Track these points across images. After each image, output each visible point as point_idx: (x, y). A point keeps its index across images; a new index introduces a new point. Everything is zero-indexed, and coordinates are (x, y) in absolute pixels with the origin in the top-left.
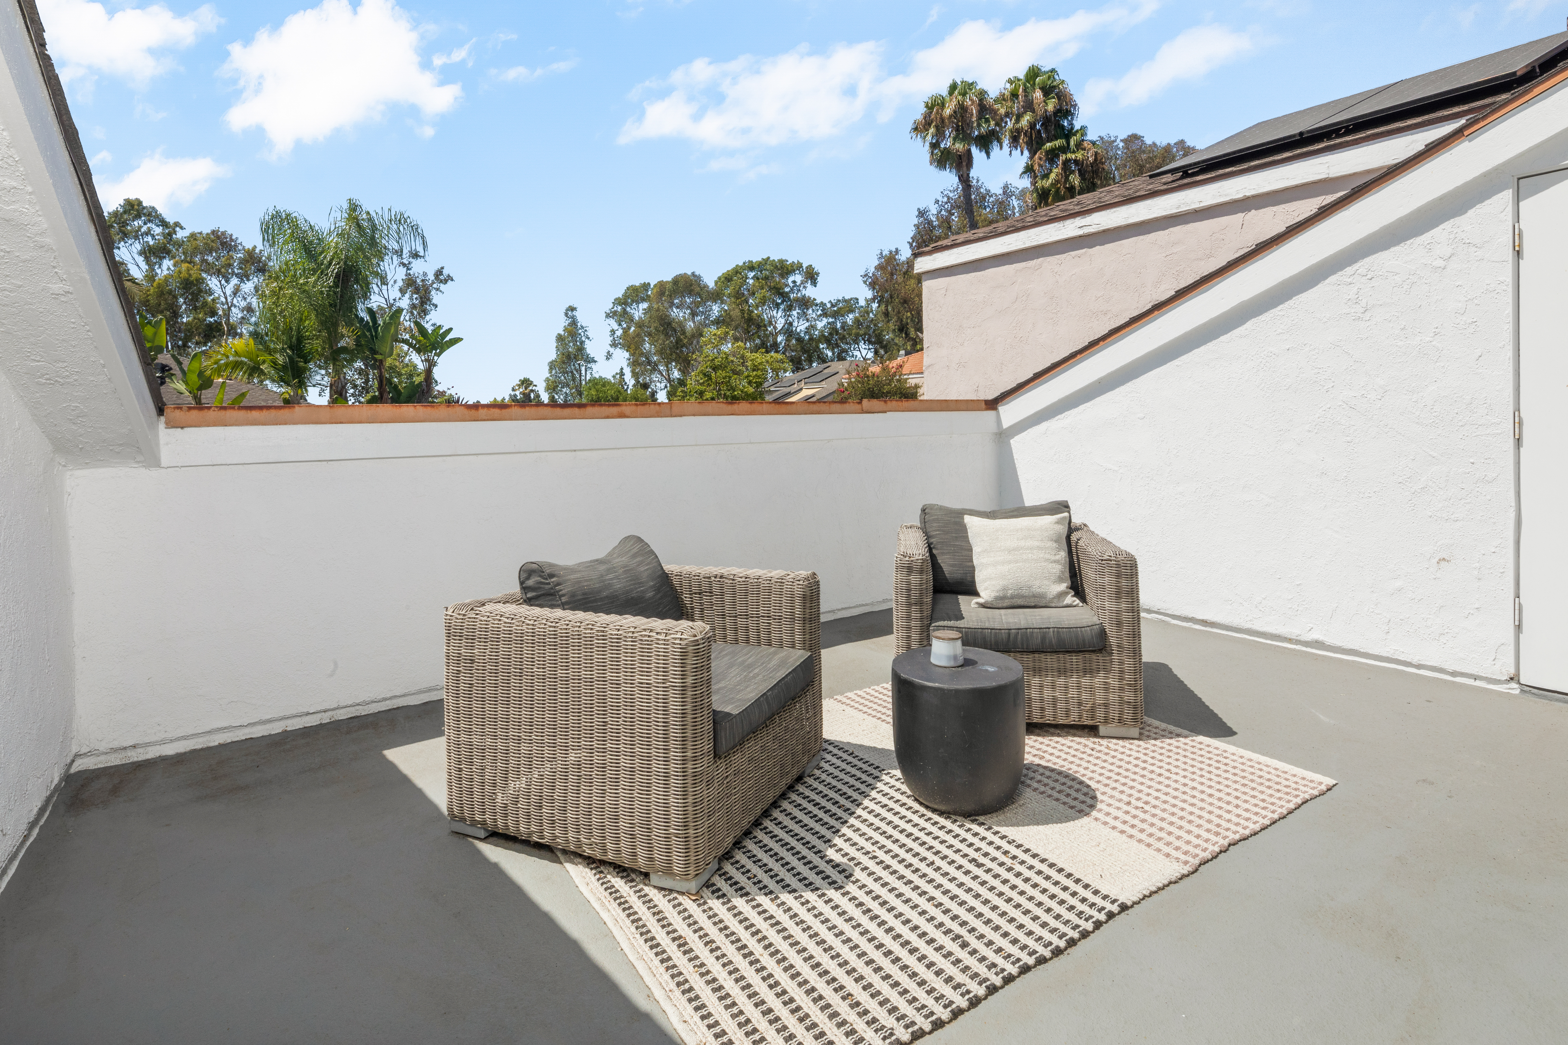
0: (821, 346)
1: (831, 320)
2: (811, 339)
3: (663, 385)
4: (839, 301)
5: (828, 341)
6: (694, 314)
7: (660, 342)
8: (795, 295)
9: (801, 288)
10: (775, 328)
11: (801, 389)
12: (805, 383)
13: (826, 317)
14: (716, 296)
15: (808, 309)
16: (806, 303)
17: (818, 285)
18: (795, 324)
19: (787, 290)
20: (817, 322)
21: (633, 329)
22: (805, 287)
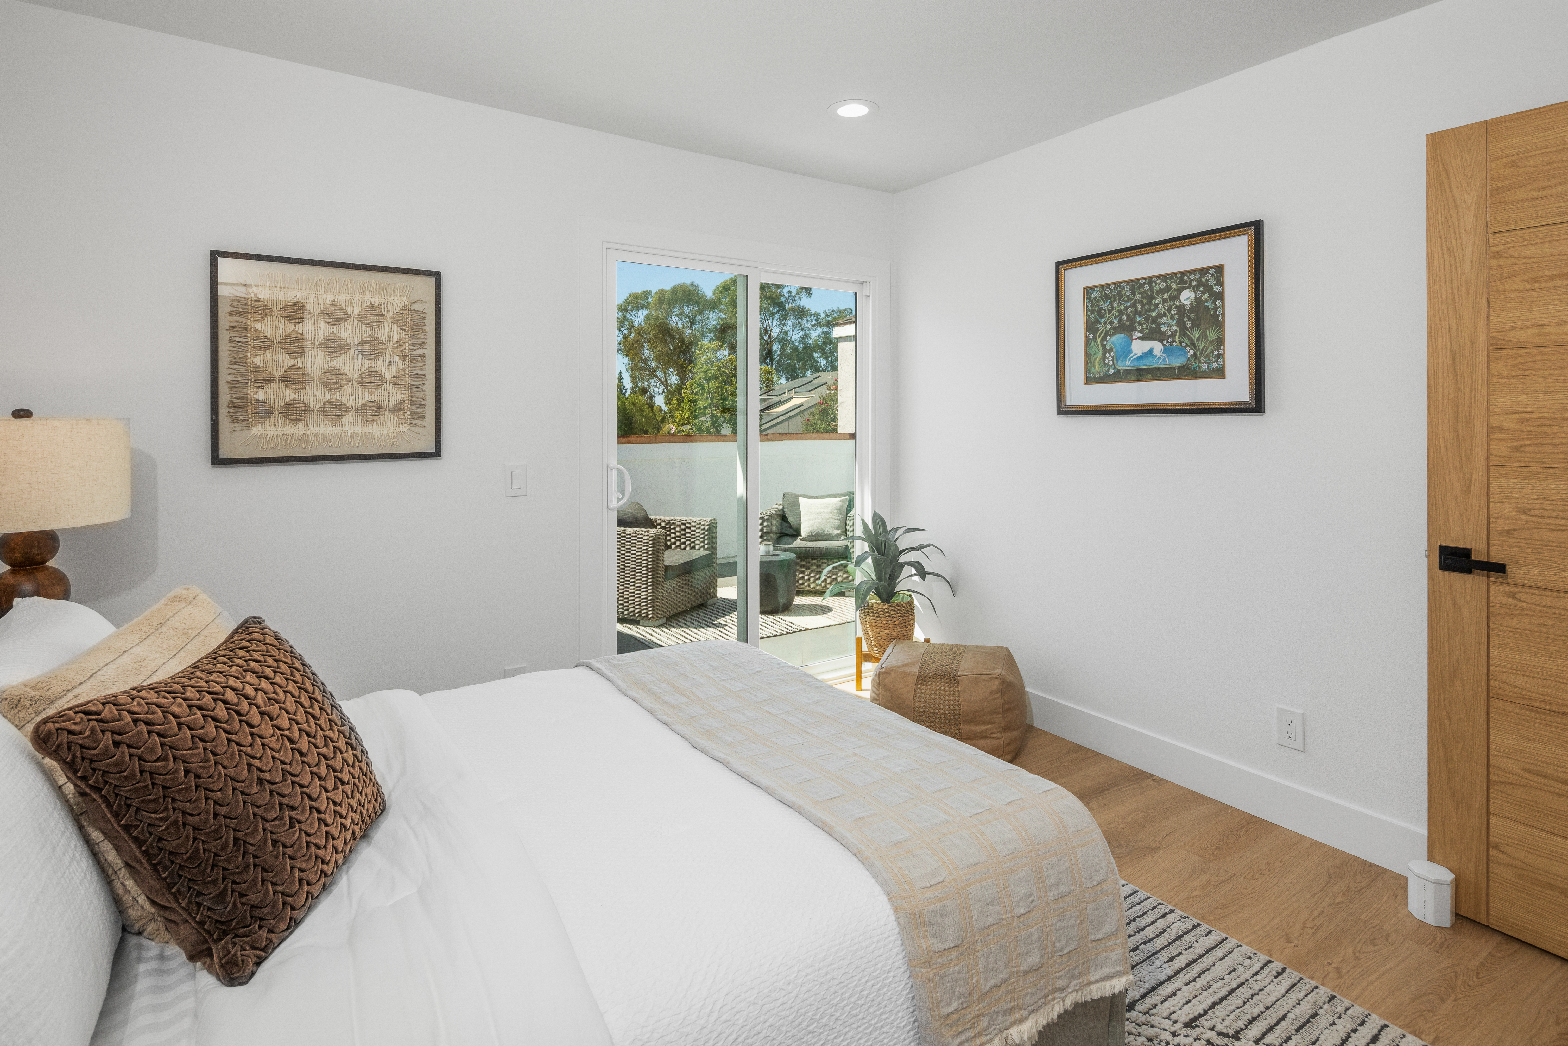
0: (816, 355)
1: (825, 330)
2: (806, 347)
3: (661, 390)
4: (833, 311)
5: (821, 349)
6: (692, 323)
7: (659, 348)
8: (790, 305)
9: (796, 299)
10: (770, 336)
11: (791, 398)
12: (796, 393)
13: (821, 327)
14: (713, 305)
15: (802, 319)
16: (801, 313)
17: (812, 296)
18: (790, 333)
19: (783, 299)
20: (811, 332)
21: (633, 335)
22: (800, 298)
